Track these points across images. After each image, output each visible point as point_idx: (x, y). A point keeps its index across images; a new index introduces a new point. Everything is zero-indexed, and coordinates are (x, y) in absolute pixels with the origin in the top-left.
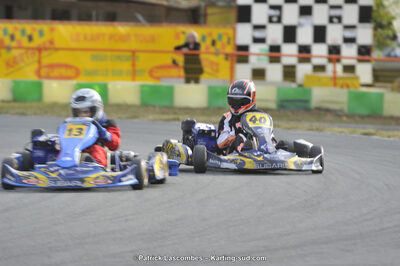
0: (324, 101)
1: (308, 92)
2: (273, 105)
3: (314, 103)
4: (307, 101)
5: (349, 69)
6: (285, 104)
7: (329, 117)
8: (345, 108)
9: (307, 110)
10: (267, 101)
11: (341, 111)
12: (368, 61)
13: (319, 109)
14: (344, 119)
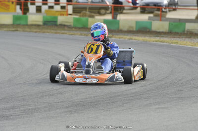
0: (63, 22)
1: (56, 18)
2: (41, 23)
3: (59, 23)
4: (56, 22)
5: (63, 8)
6: (46, 23)
7: (66, 28)
8: (72, 24)
9: (56, 25)
10: (39, 21)
11: (70, 25)
12: (70, 4)
13: (61, 25)
14: (74, 29)
